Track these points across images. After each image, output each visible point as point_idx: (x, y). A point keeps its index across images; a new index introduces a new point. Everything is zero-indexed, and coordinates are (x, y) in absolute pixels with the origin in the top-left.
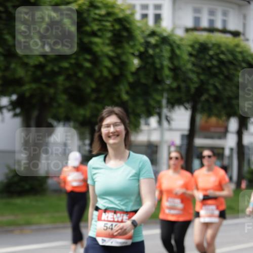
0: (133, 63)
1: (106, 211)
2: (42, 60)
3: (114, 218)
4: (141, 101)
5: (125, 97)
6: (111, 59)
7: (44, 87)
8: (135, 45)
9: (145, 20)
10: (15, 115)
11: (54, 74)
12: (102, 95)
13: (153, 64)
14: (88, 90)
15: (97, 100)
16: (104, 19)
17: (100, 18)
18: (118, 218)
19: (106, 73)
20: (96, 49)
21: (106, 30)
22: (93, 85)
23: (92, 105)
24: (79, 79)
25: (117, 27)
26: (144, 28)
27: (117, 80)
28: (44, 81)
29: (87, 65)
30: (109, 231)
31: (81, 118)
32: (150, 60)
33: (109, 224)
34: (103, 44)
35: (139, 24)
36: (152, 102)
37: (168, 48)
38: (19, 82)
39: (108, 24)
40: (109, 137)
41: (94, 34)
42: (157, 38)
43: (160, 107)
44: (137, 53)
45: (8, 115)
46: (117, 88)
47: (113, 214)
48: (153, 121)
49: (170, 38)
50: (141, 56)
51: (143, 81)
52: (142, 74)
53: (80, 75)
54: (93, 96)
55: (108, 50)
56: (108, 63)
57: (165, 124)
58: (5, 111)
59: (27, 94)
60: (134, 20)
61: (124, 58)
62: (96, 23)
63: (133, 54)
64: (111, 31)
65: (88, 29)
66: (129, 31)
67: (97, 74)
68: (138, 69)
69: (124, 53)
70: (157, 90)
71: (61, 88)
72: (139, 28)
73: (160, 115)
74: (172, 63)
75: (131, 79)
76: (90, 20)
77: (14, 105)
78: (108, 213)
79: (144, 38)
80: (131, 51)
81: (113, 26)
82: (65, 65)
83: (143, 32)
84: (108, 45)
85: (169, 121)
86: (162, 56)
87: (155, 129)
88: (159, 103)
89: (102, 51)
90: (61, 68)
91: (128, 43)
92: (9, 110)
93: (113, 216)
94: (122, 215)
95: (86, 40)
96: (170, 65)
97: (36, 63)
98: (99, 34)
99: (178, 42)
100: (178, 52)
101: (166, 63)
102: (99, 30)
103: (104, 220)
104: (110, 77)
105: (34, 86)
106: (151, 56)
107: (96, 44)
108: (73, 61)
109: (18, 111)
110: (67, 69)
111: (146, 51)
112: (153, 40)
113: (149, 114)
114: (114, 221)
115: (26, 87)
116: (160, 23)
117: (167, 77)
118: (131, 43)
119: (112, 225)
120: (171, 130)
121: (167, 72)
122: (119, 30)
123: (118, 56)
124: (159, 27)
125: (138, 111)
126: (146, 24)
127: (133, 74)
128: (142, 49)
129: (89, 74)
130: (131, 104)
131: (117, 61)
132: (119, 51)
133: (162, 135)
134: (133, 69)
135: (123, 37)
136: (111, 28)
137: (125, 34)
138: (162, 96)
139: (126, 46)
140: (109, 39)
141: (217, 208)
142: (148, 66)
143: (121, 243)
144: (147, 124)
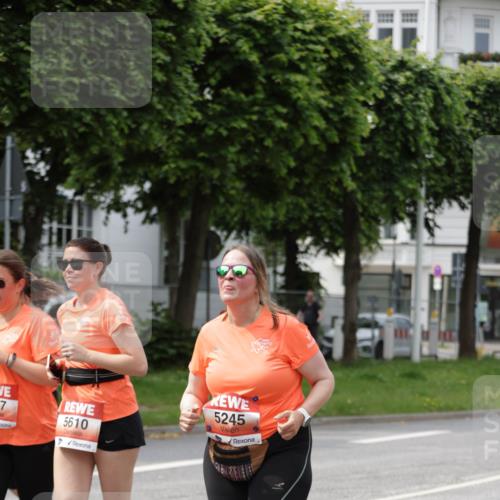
4: (379, 193)
5: (351, 185)
6: (324, 113)
7: (201, 165)
8: (369, 88)
9: (387, 40)
11: (220, 142)
12: (307, 181)
13: (402, 122)
16: (313, 38)
17: (304, 37)
19: (315, 140)
20: (298, 94)
21: (315, 60)
22: (292, 163)
25: (336, 53)
26: (385, 56)
27: (335, 151)
29: (281, 124)
32: (396, 116)
34: (310, 84)
35: (376, 49)
37: (430, 92)
38: (156, 158)
39: (320, 48)
41: (293, 67)
42: (408, 74)
44: (371, 103)
45: (135, 218)
48: (402, 229)
49: (434, 73)
50: (380, 108)
51: (382, 154)
53: (268, 142)
55: (318, 96)
56: (320, 122)
58: (130, 211)
59: (172, 180)
60: (367, 39)
61: (348, 112)
62: (297, 45)
63: (365, 104)
64: (324, 61)
65: (281, 57)
67: (300, 142)
68: (373, 132)
69: (347, 102)
72: (376, 54)
73: (413, 218)
76: (285, 41)
77: (146, 201)
79: (385, 74)
80: (362, 98)
81: (327, 51)
83: (382, 62)
84: (319, 87)
85: (430, 230)
86: (419, 107)
87: (405, 244)
88: (413, 195)
89: (308, 99)
90: (232, 130)
92: (138, 210)
95: (278, 78)
96: (432, 124)
97: (189, 121)
98: (303, 66)
99: (448, 81)
100: (448, 100)
101: (426, 120)
102: (302, 59)
104: (323, 148)
105: (183, 165)
106: (398, 108)
107: (296, 84)
108: (255, 118)
109: (154, 211)
110: (244, 132)
111: (389, 98)
112: (401, 78)
113: (395, 217)
116: (415, 46)
117: (427, 145)
118: (362, 83)
120: (434, 245)
121: (426, 137)
122: (338, 60)
124: (414, 53)
126: (390, 47)
128: (381, 95)
130: (359, 196)
131: (335, 118)
132: (339, 98)
135: (346, 71)
136: (324, 56)
137: (350, 66)
139: (352, 88)
140: (321, 75)
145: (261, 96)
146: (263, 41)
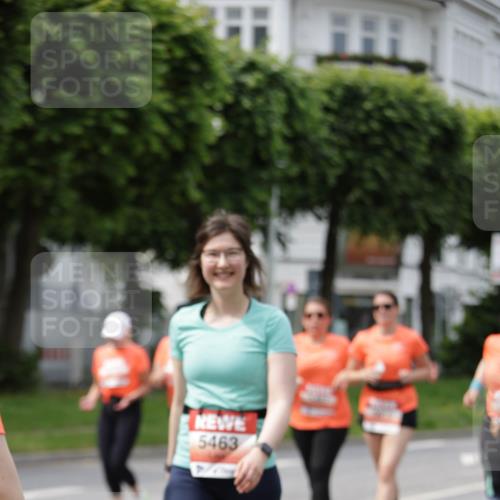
0: (210, 125)
1: (201, 411)
2: (27, 119)
3: (217, 424)
5: (195, 195)
6: (166, 117)
7: (31, 174)
8: (214, 90)
9: (234, 40)
11: (51, 148)
12: (148, 191)
13: (252, 128)
14: (121, 181)
15: (139, 202)
18: (225, 424)
19: (156, 146)
21: (157, 59)
22: (131, 171)
23: (128, 211)
24: (102, 157)
25: (179, 53)
26: (233, 56)
27: (178, 159)
28: (33, 162)
29: (119, 130)
30: (209, 449)
31: (106, 238)
32: (245, 121)
33: (209, 437)
34: (153, 87)
35: (223, 48)
36: (249, 205)
37: (281, 95)
39: (161, 47)
40: (216, 275)
42: (258, 76)
43: (266, 215)
44: (218, 106)
46: (178, 177)
47: (215, 416)
49: (285, 76)
50: (229, 112)
51: (231, 162)
52: (228, 148)
53: (106, 149)
54: (132, 193)
55: (161, 100)
56: (160, 127)
57: (276, 249)
60: (213, 38)
61: (193, 116)
63: (211, 108)
64: (166, 61)
66: (202, 61)
67: (139, 149)
68: (222, 139)
69: (192, 107)
70: (258, 182)
71: (65, 175)
72: (223, 55)
73: (265, 231)
74: (290, 126)
75: (207, 158)
78: (207, 414)
79: (233, 75)
80: (207, 101)
81: (170, 51)
82: (75, 129)
83: (230, 63)
84: (161, 89)
85: (283, 244)
86: (269, 112)
88: (263, 207)
90: (65, 136)
91: (201, 85)
93: (217, 420)
94: (233, 417)
96: (286, 131)
97: (16, 125)
99: (301, 84)
100: (301, 104)
101: (278, 126)
103: (200, 430)
104: (165, 155)
105: (12, 172)
106: (248, 113)
108: (90, 122)
110: (77, 138)
111: (237, 102)
112: (251, 80)
114: (217, 430)
116: (264, 46)
117: (280, 154)
118: (208, 86)
119: (214, 438)
120: (287, 261)
121: (278, 144)
122: (184, 60)
123: (181, 113)
124: (264, 52)
126: (238, 47)
127: (211, 148)
128: (229, 98)
129: (123, 148)
131: (178, 122)
132: (183, 102)
134: (211, 139)
135: (190, 72)
136: (165, 56)
137: (194, 67)
138: (270, 193)
139: (197, 92)
140: (164, 77)
141: (399, 406)
142: (241, 133)
143: (231, 472)
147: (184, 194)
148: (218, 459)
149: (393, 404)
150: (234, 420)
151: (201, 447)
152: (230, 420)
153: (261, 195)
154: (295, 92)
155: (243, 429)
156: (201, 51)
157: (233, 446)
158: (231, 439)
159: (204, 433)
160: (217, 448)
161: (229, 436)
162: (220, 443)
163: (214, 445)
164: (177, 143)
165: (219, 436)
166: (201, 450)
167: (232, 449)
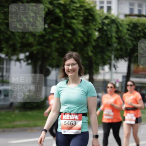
0: (95, 34)
3: (70, 118)
4: (99, 56)
5: (91, 54)
6: (82, 32)
7: (44, 48)
8: (96, 24)
9: (102, 10)
10: (28, 64)
11: (50, 41)
13: (107, 35)
14: (70, 50)
16: (79, 9)
17: (76, 9)
19: (79, 40)
20: (74, 26)
21: (80, 16)
22: (72, 47)
24: (64, 43)
25: (86, 14)
26: (101, 14)
27: (86, 44)
28: (45, 44)
29: (69, 35)
30: (67, 125)
32: (105, 33)
33: (67, 121)
34: (78, 23)
35: (98, 12)
36: (106, 57)
37: (115, 26)
38: (30, 45)
39: (81, 12)
40: (69, 71)
41: (73, 18)
42: (109, 20)
43: (111, 60)
44: (97, 29)
45: (24, 64)
46: (86, 49)
47: (69, 115)
48: (107, 68)
49: (116, 20)
50: (100, 30)
51: (101, 45)
52: (100, 40)
53: (65, 41)
55: (81, 27)
56: (81, 35)
57: (113, 69)
58: (22, 62)
59: (35, 52)
60: (96, 9)
61: (90, 32)
62: (74, 11)
63: (95, 29)
64: (82, 16)
65: (69, 15)
66: (92, 16)
67: (75, 41)
68: (98, 38)
69: (90, 29)
70: (108, 50)
71: (54, 48)
72: (99, 14)
73: (110, 64)
74: (117, 34)
75: (94, 44)
76: (70, 9)
77: (27, 58)
78: (66, 115)
79: (101, 20)
80: (94, 27)
81: (83, 13)
82: (57, 35)
83: (101, 17)
84: (81, 24)
85: (115, 68)
86: (112, 30)
87: (107, 72)
88: (110, 57)
89: (77, 27)
90: (54, 37)
91: (92, 23)
92: (25, 61)
93: (69, 116)
94: (74, 115)
95: (68, 21)
96: (116, 36)
97: (40, 34)
98: (76, 17)
99: (121, 22)
100: (121, 28)
101: (114, 34)
102: (76, 15)
103: (64, 119)
104: (82, 43)
105: (39, 47)
106: (106, 31)
107: (74, 23)
108: (61, 33)
109: (30, 61)
110: (57, 38)
111: (103, 28)
112: (106, 21)
113: (104, 64)
114: (70, 119)
115: (34, 48)
116: (110, 12)
117: (114, 42)
118: (94, 23)
119: (69, 122)
120: (116, 73)
121: (114, 40)
122: (87, 16)
123: (87, 31)
124: (110, 14)
125: (98, 62)
126: (103, 12)
127: (95, 41)
128: (100, 27)
129: (70, 40)
130: (94, 58)
131: (86, 33)
132: (87, 28)
133: (112, 76)
134: (95, 38)
135: (90, 19)
136: (83, 14)
137: (90, 18)
139: (91, 25)
140: (82, 20)
142: (103, 36)
143: (74, 132)
144: (103, 69)
145: (63, 26)
146: (63, 10)
147: (87, 53)
148: (70, 128)
149: (133, 115)
150: (75, 116)
151: (65, 125)
152: (74, 116)
153: (109, 54)
154: (119, 24)
155: (78, 119)
156: (92, 13)
157: (75, 124)
158: (74, 122)
159: (65, 120)
160: (70, 125)
161: (73, 121)
162: (71, 123)
163: (69, 124)
164: (86, 39)
165: (70, 121)
166: (65, 126)
167: (74, 125)
